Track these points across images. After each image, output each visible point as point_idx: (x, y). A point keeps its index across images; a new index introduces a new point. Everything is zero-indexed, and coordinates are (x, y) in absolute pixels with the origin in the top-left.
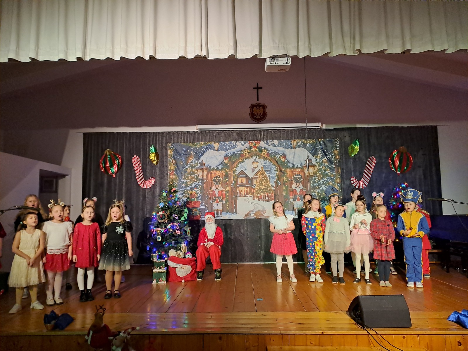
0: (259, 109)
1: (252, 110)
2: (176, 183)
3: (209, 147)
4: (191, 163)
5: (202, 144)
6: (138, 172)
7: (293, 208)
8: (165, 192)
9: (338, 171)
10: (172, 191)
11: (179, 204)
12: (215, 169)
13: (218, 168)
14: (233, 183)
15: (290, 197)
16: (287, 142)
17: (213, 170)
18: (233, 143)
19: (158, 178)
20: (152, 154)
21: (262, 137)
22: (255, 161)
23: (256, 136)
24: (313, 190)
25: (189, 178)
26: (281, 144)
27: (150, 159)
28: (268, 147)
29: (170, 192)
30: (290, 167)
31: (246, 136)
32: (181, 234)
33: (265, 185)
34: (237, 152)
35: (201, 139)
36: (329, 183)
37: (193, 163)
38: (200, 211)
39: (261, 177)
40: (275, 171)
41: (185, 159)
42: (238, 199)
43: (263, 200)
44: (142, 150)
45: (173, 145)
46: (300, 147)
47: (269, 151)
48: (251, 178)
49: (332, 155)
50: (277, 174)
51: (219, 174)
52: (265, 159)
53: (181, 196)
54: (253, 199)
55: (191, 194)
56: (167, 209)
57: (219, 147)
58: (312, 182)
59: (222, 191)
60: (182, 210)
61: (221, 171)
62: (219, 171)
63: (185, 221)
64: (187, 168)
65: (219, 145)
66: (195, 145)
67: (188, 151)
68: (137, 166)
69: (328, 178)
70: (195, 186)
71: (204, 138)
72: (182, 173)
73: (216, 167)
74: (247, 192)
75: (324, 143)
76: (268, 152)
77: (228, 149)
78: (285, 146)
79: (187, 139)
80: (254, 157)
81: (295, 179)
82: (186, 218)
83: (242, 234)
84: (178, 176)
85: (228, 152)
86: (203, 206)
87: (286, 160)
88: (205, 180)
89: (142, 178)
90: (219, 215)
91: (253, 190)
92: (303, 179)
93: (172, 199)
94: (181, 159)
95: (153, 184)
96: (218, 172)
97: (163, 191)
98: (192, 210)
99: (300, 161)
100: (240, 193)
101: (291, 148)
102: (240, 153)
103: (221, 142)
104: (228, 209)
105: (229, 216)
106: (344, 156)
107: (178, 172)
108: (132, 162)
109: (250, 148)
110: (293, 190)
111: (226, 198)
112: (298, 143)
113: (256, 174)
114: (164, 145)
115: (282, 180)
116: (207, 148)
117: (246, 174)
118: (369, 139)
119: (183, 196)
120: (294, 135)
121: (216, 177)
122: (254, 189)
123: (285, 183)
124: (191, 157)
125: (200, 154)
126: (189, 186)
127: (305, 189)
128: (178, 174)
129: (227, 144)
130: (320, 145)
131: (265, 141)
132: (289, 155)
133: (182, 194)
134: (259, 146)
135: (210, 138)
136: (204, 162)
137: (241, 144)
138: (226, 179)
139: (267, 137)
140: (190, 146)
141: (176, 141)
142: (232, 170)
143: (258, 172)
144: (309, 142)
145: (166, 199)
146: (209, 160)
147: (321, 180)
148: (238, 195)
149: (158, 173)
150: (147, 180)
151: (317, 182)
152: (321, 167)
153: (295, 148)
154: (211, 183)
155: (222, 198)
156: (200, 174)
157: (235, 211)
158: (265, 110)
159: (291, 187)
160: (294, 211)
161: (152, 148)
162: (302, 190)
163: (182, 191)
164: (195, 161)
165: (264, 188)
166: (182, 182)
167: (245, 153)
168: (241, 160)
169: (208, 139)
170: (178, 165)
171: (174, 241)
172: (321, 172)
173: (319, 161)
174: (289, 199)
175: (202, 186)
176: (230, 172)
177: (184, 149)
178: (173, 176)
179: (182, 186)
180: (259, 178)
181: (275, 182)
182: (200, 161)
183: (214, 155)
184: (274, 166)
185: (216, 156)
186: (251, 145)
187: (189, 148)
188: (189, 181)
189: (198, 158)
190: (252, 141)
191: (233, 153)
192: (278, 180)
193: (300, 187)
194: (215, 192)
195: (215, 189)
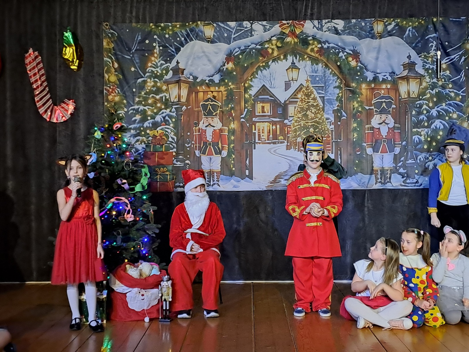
2: (121, 113)
3: (193, 33)
4: (154, 70)
5: (178, 26)
6: (38, 87)
7: (373, 167)
8: (99, 129)
10: (115, 129)
11: (129, 157)
12: (206, 83)
13: (212, 81)
14: (245, 112)
15: (365, 144)
16: (363, 24)
17: (202, 85)
18: (245, 26)
19: (82, 101)
20: (68, 49)
21: (309, 11)
22: (293, 66)
23: (296, 10)
24: (415, 130)
25: (150, 101)
26: (349, 28)
27: (64, 58)
28: (322, 35)
29: (109, 131)
30: (368, 80)
31: (273, 9)
32: (135, 222)
33: (312, 119)
34: (254, 46)
35: (174, 15)
36: (451, 115)
37: (158, 69)
38: (174, 172)
39: (305, 102)
40: (335, 87)
41: (140, 59)
42: (255, 149)
44: (45, 38)
45: (114, 27)
46: (390, 35)
47: (323, 45)
48: (283, 103)
49: (460, 53)
50: (340, 95)
51: (215, 94)
52: (315, 61)
53: (133, 141)
54: (287, 149)
55: (155, 137)
56: (103, 166)
57: (215, 34)
58: (414, 113)
59: (221, 130)
60: (136, 170)
61: (219, 88)
62: (215, 87)
63: (143, 193)
64: (145, 79)
65: (216, 28)
66: (163, 29)
67: (147, 42)
68: (35, 74)
69: (450, 105)
70: (163, 119)
71: (181, 14)
72: (134, 90)
73: (209, 78)
74: (275, 132)
75: (444, 26)
76: (322, 47)
77: (235, 39)
78: (359, 32)
79: (144, 15)
80: (290, 56)
81: (378, 105)
82: (146, 188)
83: (261, 221)
84: (126, 97)
85: (234, 44)
86: (179, 163)
87: (359, 64)
88: (184, 108)
89: (48, 101)
90: (214, 181)
91: (286, 130)
92: (395, 107)
93: (115, 145)
94: (131, 60)
95: (71, 114)
96: (212, 89)
97: (96, 129)
98: (157, 171)
99: (392, 68)
100: (259, 135)
101: (373, 37)
102: (260, 47)
103: (220, 24)
104: (234, 169)
105: (235, 183)
107: (125, 89)
108: (24, 66)
109: (281, 37)
110: (372, 128)
111: (229, 145)
112: (386, 26)
113: (294, 95)
114: (94, 28)
115: (350, 107)
116: (188, 35)
117: (272, 95)
119: (138, 141)
120: (380, 8)
121: (207, 100)
122: (290, 128)
123: (356, 113)
124: (152, 54)
125: (174, 50)
126: (149, 118)
127: (398, 128)
128: (124, 93)
129: (232, 26)
130: (436, 30)
131: (316, 22)
132: (368, 52)
133: (135, 136)
134: (302, 32)
135: (194, 14)
136: (181, 66)
137: (262, 27)
138: (230, 106)
139: (319, 12)
140: (151, 31)
141: (119, 19)
142: (243, 84)
143: (300, 91)
144: (410, 24)
145: (100, 144)
146: (192, 62)
147: (434, 108)
148: (255, 139)
149: (82, 89)
150: (58, 104)
151: (425, 112)
152: (435, 80)
153: (381, 37)
154: (196, 113)
155: (220, 146)
156: (173, 93)
157: (247, 174)
159: (369, 122)
160: (374, 175)
161: (68, 35)
162: (393, 129)
163: (133, 129)
164: (162, 65)
165: (310, 124)
166: (134, 109)
167: (272, 48)
168: (262, 63)
169: (191, 16)
170: (126, 72)
171: (121, 236)
172: (434, 90)
173: (431, 67)
174: (363, 149)
175: (178, 119)
176: (237, 88)
177: (138, 37)
178: (115, 96)
179: (133, 119)
180: (300, 104)
181: (334, 111)
182: (174, 64)
183: (204, 52)
184: (333, 76)
185: (207, 54)
186: (284, 31)
187: (148, 35)
188: (148, 108)
189: (168, 57)
190: (287, 21)
191: (245, 46)
192: (341, 107)
193: (388, 124)
194: (205, 133)
195: (206, 127)
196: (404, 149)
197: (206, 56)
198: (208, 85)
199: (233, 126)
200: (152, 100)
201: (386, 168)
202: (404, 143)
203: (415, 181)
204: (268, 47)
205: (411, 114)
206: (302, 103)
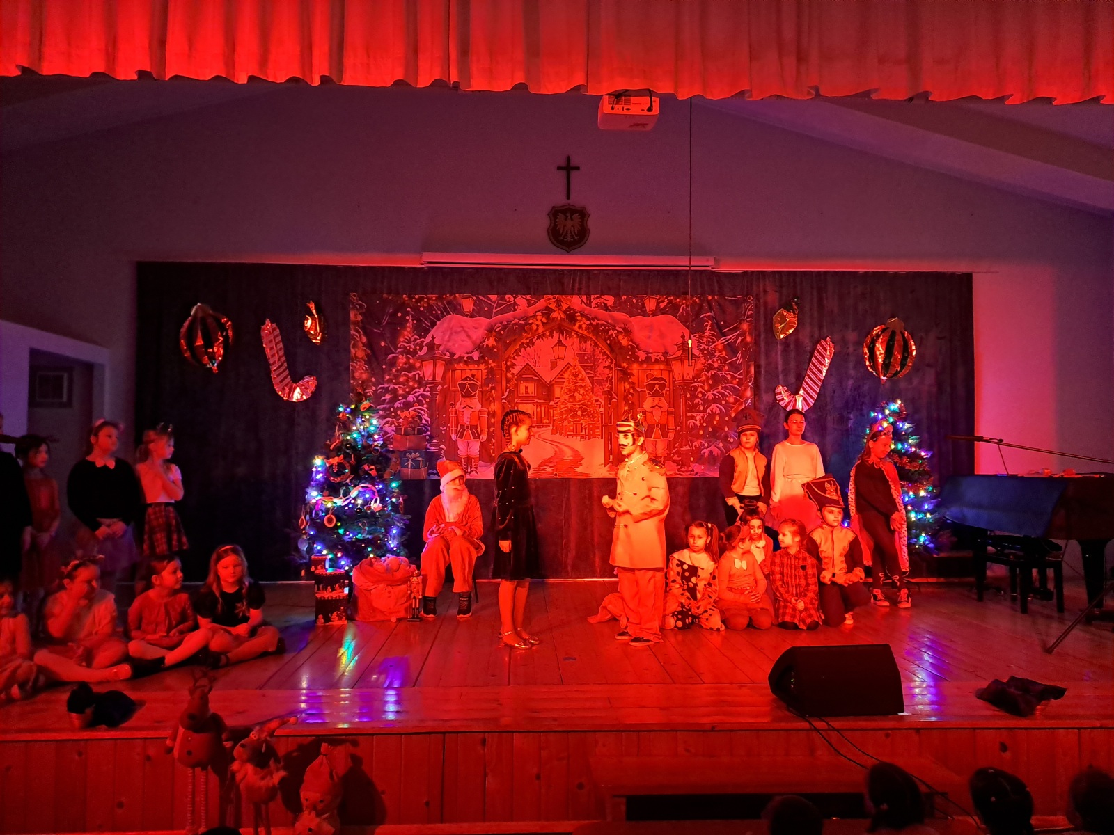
0: (572, 220)
1: (555, 222)
2: (369, 391)
3: (450, 306)
4: (406, 345)
5: (434, 298)
6: (275, 362)
9: (748, 372)
11: (378, 441)
12: (464, 360)
13: (471, 358)
14: (507, 393)
16: (634, 301)
17: (459, 362)
18: (508, 300)
19: (325, 377)
21: (577, 286)
22: (560, 344)
23: (562, 284)
24: (689, 414)
25: (401, 380)
26: (620, 304)
27: (305, 331)
28: (591, 311)
30: (640, 360)
31: (538, 282)
32: (382, 512)
33: (580, 401)
35: (430, 286)
36: (727, 399)
37: (411, 345)
39: (572, 382)
40: (604, 367)
41: (391, 333)
43: (576, 436)
44: (284, 309)
45: (363, 298)
46: (663, 313)
47: (592, 321)
48: (548, 382)
49: (737, 334)
50: (611, 375)
52: (583, 338)
53: (381, 422)
54: (552, 434)
55: (406, 418)
57: (475, 308)
58: (688, 396)
59: (480, 412)
61: (478, 366)
62: (474, 364)
64: (397, 355)
65: (475, 302)
66: (418, 301)
67: (399, 314)
68: (272, 348)
69: (726, 388)
70: (415, 399)
71: (438, 284)
72: (384, 367)
73: (467, 355)
74: (539, 415)
75: (719, 305)
76: (591, 324)
77: (496, 314)
78: (630, 310)
79: (397, 286)
80: (557, 333)
81: (651, 387)
84: (374, 375)
85: (495, 319)
86: (432, 448)
87: (631, 343)
88: (440, 387)
89: (286, 377)
91: (552, 412)
92: (668, 389)
93: (362, 427)
94: (381, 334)
95: (312, 393)
96: (471, 367)
98: (407, 457)
99: (665, 348)
101: (645, 314)
102: (523, 323)
103: (480, 297)
104: (494, 455)
106: (762, 337)
107: (374, 366)
108: (260, 339)
109: (547, 312)
110: (645, 412)
111: (489, 428)
112: (659, 303)
113: (560, 377)
114: (340, 299)
115: (621, 389)
116: (445, 308)
117: (536, 374)
118: (820, 300)
119: (387, 423)
120: (652, 284)
121: (465, 379)
122: (556, 410)
123: (627, 396)
124: (405, 328)
125: (428, 324)
126: (400, 398)
127: (672, 413)
128: (373, 370)
129: (494, 300)
130: (711, 309)
131: (584, 298)
132: (640, 330)
133: (384, 417)
134: (569, 307)
135: (451, 286)
136: (437, 341)
137: (526, 302)
138: (490, 385)
139: (588, 287)
140: (404, 303)
141: (369, 290)
142: (504, 362)
143: (566, 370)
144: (684, 301)
146: (449, 337)
147: (710, 391)
149: (325, 365)
150: (297, 381)
151: (700, 395)
152: (710, 362)
153: (654, 315)
155: (479, 429)
156: (428, 371)
158: (585, 222)
159: (641, 405)
161: (311, 305)
162: (666, 413)
163: (383, 410)
164: (416, 339)
165: (578, 406)
166: (383, 388)
167: (536, 323)
168: (526, 339)
169: (448, 288)
170: (375, 347)
171: (366, 528)
172: (710, 373)
173: (707, 347)
175: (432, 400)
176: (498, 367)
177: (389, 310)
178: (362, 373)
179: (383, 398)
180: (567, 384)
181: (604, 393)
182: (429, 338)
183: (462, 327)
184: (603, 356)
185: (467, 329)
186: (550, 306)
187: (402, 307)
188: (399, 387)
189: (422, 331)
190: (552, 294)
191: (507, 322)
192: (611, 389)
193: (660, 407)
194: (463, 415)
195: (464, 408)
196: (678, 434)
197: (465, 331)
198: (466, 363)
199: (493, 407)
200: (404, 378)
201: (660, 455)
202: (678, 428)
203: (690, 469)
204: (532, 323)
205: (686, 396)
206: (569, 383)
